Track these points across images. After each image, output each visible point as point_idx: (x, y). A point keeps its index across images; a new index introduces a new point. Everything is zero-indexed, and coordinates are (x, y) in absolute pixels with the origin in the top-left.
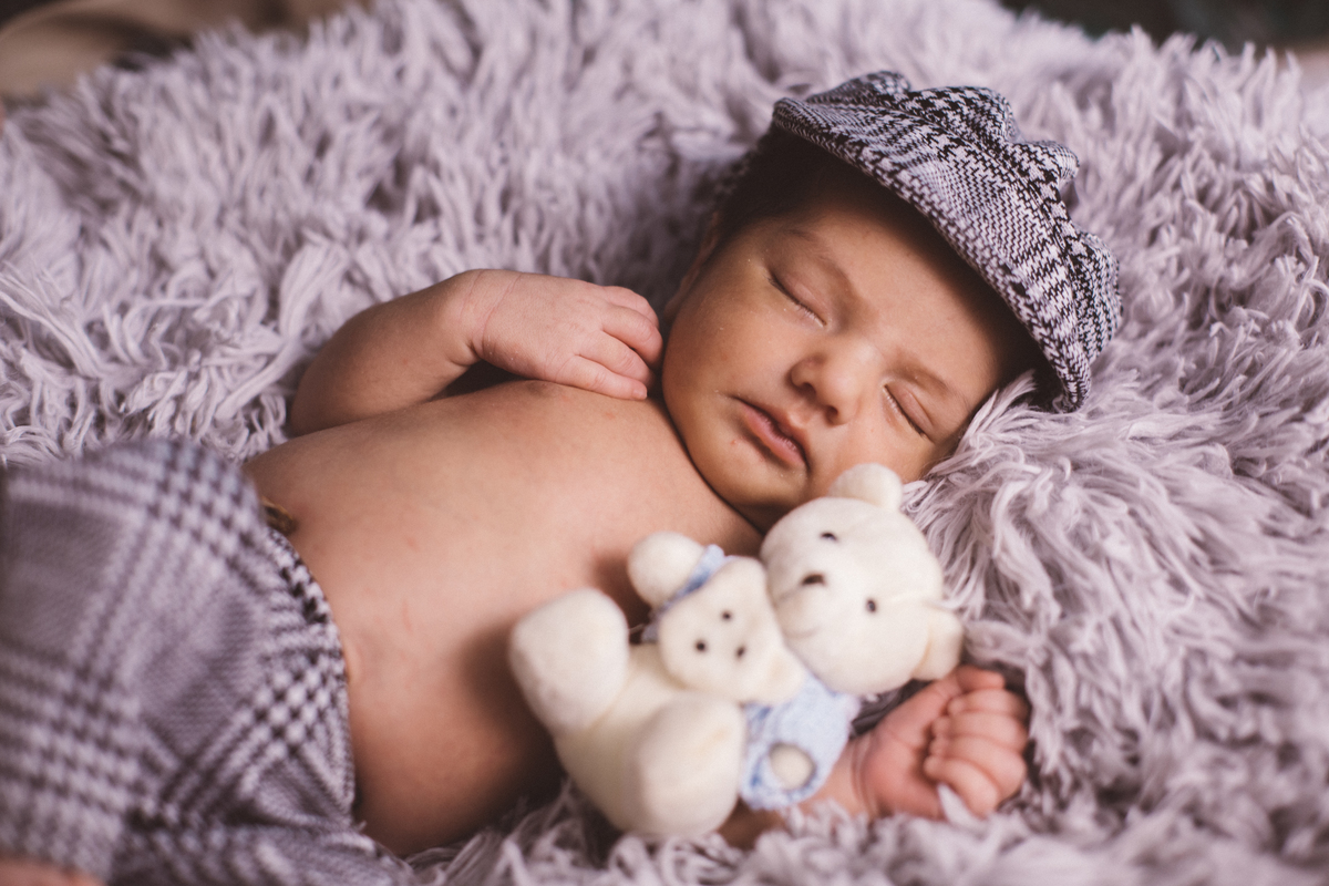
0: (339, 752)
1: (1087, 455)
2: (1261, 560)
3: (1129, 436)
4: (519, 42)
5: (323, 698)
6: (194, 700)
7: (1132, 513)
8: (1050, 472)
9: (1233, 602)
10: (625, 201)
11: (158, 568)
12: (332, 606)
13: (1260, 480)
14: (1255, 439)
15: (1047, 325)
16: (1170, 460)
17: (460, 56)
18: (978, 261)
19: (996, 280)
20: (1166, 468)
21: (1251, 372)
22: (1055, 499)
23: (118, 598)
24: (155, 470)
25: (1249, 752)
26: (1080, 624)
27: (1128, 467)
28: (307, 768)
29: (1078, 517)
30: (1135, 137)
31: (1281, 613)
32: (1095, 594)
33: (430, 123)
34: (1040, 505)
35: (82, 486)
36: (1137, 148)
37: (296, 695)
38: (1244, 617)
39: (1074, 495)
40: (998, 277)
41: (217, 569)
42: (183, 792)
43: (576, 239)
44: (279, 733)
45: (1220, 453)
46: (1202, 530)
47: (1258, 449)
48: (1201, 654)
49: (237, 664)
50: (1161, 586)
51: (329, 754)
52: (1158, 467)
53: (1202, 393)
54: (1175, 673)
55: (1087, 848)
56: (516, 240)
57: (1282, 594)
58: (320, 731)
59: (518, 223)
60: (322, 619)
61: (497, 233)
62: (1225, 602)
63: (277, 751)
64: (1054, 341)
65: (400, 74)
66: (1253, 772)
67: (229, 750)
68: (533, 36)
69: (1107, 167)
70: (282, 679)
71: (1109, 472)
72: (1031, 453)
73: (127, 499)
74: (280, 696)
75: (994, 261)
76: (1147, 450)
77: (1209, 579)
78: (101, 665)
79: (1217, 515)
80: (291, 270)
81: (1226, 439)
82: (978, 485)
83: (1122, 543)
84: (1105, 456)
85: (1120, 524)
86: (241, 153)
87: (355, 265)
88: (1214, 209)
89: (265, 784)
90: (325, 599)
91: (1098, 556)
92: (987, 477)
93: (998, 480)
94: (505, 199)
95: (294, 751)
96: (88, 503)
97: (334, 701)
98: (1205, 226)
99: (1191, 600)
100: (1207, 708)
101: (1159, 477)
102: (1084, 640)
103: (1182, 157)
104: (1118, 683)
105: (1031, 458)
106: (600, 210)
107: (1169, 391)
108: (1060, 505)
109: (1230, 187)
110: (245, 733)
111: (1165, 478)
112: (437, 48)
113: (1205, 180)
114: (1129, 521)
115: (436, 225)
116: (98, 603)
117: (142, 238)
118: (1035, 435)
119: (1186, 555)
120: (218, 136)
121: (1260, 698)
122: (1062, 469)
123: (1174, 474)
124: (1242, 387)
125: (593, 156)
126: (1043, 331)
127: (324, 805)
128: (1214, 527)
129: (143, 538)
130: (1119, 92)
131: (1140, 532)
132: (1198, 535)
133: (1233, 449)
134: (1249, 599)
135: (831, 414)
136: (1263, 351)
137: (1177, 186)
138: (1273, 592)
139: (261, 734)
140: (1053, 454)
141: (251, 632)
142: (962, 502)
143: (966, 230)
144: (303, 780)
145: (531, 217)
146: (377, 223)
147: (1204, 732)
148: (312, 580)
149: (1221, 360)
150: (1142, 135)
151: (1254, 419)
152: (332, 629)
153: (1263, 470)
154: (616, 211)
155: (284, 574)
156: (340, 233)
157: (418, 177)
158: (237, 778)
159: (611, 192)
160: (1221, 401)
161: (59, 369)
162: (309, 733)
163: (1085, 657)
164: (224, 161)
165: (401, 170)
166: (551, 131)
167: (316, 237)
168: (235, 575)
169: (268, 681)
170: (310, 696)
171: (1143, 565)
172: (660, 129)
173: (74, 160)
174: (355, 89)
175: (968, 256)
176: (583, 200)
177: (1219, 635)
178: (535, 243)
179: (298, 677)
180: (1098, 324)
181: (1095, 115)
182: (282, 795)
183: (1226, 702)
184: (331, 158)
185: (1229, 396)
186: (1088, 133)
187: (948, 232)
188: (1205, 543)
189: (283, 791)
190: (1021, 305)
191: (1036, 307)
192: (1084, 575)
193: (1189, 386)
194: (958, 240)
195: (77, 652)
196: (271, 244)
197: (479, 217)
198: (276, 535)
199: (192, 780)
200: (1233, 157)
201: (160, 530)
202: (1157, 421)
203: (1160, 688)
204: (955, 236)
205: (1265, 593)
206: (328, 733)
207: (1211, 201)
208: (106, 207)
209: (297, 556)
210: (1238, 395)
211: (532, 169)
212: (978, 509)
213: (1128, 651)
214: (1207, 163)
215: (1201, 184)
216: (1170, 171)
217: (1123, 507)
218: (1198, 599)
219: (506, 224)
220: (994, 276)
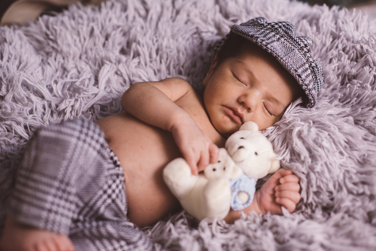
0: (124, 201)
1: (316, 119)
2: (363, 147)
3: (327, 114)
4: (159, 9)
5: (120, 187)
6: (88, 188)
7: (329, 135)
8: (307, 124)
9: (356, 158)
10: (190, 52)
11: (80, 154)
13: (361, 125)
14: (360, 115)
15: (306, 85)
16: (339, 121)
17: (143, 12)
18: (289, 68)
19: (293, 73)
20: (337, 123)
21: (358, 97)
22: (309, 131)
23: (70, 162)
24: (78, 128)
25: (362, 197)
26: (317, 164)
27: (328, 123)
28: (117, 205)
29: (315, 136)
30: (325, 34)
31: (369, 161)
32: (320, 156)
33: (136, 31)
34: (305, 132)
35: (60, 132)
36: (326, 37)
37: (114, 186)
38: (359, 162)
39: (314, 130)
40: (294, 73)
41: (95, 154)
42: (84, 212)
43: (177, 62)
44: (109, 196)
45: (351, 119)
46: (347, 139)
47: (361, 117)
48: (348, 172)
49: (100, 178)
50: (337, 154)
51: (122, 201)
52: (335, 122)
53: (345, 102)
54: (341, 177)
55: (320, 223)
56: (161, 62)
57: (369, 156)
58: (120, 196)
59: (161, 58)
60: (118, 166)
61: (156, 60)
62: (354, 158)
63: (109, 201)
64: (308, 89)
65: (127, 17)
66: (363, 203)
67: (97, 201)
68: (162, 7)
69: (318, 42)
71: (323, 124)
72: (302, 119)
73: (72, 136)
74: (110, 187)
75: (293, 69)
76: (332, 118)
77: (349, 152)
78: (66, 179)
79: (351, 135)
80: (101, 71)
81: (352, 115)
82: (288, 128)
83: (327, 143)
84: (321, 120)
85: (326, 138)
86: (85, 39)
87: (118, 70)
88: (347, 53)
89: (106, 210)
90: (119, 160)
91: (321, 146)
92: (290, 126)
93: (293, 126)
94: (157, 51)
95: (114, 201)
96: (61, 137)
97: (123, 187)
98: (345, 58)
99: (345, 157)
100: (350, 186)
101: (336, 125)
102: (318, 168)
103: (338, 39)
104: (327, 179)
105: (301, 120)
106: (183, 54)
107: (336, 102)
108: (310, 133)
109: (351, 47)
110: (101, 196)
111: (337, 125)
112: (136, 10)
113: (344, 46)
114: (328, 137)
115: (139, 58)
116: (65, 163)
117: (59, 62)
118: (302, 114)
119: (344, 146)
120: (79, 34)
121: (364, 183)
122: (310, 123)
123: (339, 124)
124: (356, 101)
125: (180, 39)
126: (305, 87)
127: (120, 215)
128: (350, 138)
129: (76, 146)
130: (321, 21)
131: (331, 140)
132: (346, 140)
133: (354, 117)
134: (360, 157)
135: (249, 110)
136: (361, 91)
137: (337, 47)
138: (366, 155)
139: (105, 197)
140: (307, 119)
141: (103, 170)
142: (283, 132)
143: (285, 60)
144: (116, 208)
145: (165, 56)
146: (124, 58)
147: (350, 192)
148: (115, 156)
149: (350, 94)
150: (327, 33)
151: (360, 110)
152: (121, 169)
153: (362, 123)
154: (187, 55)
156: (114, 61)
157: (134, 45)
158: (99, 208)
159: (186, 49)
160: (350, 105)
161: (40, 99)
162: (117, 196)
163: (318, 172)
164: (80, 41)
165: (129, 44)
166: (169, 33)
167: (108, 62)
168: (100, 155)
169: (107, 183)
170: (117, 186)
171: (332, 148)
172: (198, 32)
173: (38, 41)
174: (115, 21)
175: (286, 67)
176: (178, 51)
177: (353, 167)
178: (166, 63)
179: (114, 181)
181: (314, 28)
182: (110, 212)
183: (355, 184)
184: (110, 40)
185: (352, 103)
186: (313, 33)
187: (281, 61)
188: (348, 142)
189: (110, 211)
190: (300, 80)
191: (304, 81)
192: (317, 151)
193: (341, 100)
194: (283, 63)
195: (60, 176)
196: (95, 64)
197: (150, 57)
199: (87, 209)
200: (352, 40)
201: (80, 143)
202: (334, 110)
203: (338, 180)
204: (282, 62)
205: (364, 155)
206: (122, 196)
207: (346, 51)
208: (48, 54)
209: (111, 149)
210: (355, 103)
211: (165, 43)
212: (288, 134)
213: (330, 171)
214: (345, 41)
215: (343, 47)
216: (335, 43)
217: (327, 133)
218: (347, 157)
219: (158, 58)
220: (293, 72)
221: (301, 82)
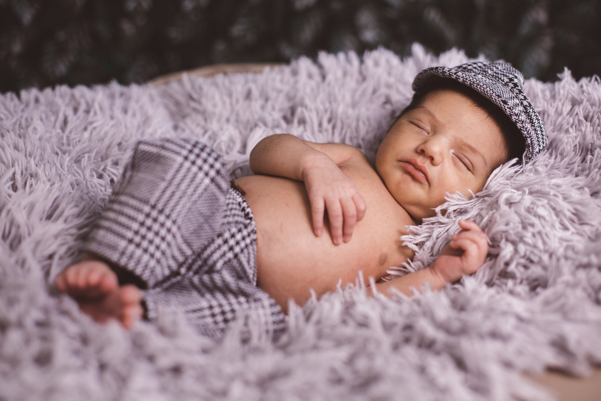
0: (252, 263)
3: (551, 184)
4: (339, 74)
5: (248, 241)
7: (548, 203)
8: (520, 192)
9: (586, 234)
10: (374, 124)
12: (254, 216)
15: (516, 115)
18: (489, 94)
20: (563, 191)
22: (522, 198)
26: (527, 233)
28: (241, 264)
29: (530, 204)
30: (563, 101)
32: (533, 225)
34: (516, 199)
36: (563, 105)
37: (239, 237)
39: (529, 198)
40: (497, 99)
42: (195, 267)
43: (355, 134)
44: (231, 249)
45: (587, 191)
46: (576, 209)
48: (572, 246)
50: (558, 225)
51: (248, 262)
52: (559, 190)
54: (562, 250)
56: (333, 133)
58: (246, 251)
59: (334, 127)
61: (327, 130)
62: (583, 233)
63: (230, 255)
64: (520, 121)
65: (296, 82)
67: (213, 253)
68: (345, 74)
69: (552, 111)
70: (234, 230)
71: (543, 193)
74: (233, 236)
75: (494, 94)
77: (577, 226)
79: (581, 204)
81: (589, 186)
82: (493, 199)
83: (544, 211)
84: (542, 188)
85: (543, 206)
89: (225, 267)
90: (252, 213)
91: (535, 215)
92: (496, 196)
93: (500, 195)
94: (330, 121)
95: (236, 256)
97: (251, 243)
98: (586, 127)
99: (570, 233)
101: (560, 193)
102: (528, 237)
103: (579, 105)
105: (513, 188)
106: (364, 123)
108: (523, 200)
110: (219, 247)
111: (563, 194)
112: (310, 76)
113: (587, 112)
114: (547, 205)
115: (305, 127)
119: (569, 218)
122: (525, 192)
123: (566, 192)
126: (515, 117)
128: (579, 207)
131: (551, 209)
132: (574, 211)
133: (591, 189)
134: (592, 233)
135: (432, 160)
139: (225, 248)
140: (522, 187)
143: (483, 86)
148: (248, 207)
150: (566, 100)
152: (254, 223)
154: (370, 125)
155: (239, 204)
157: (299, 111)
158: (215, 263)
159: (368, 119)
162: (242, 251)
165: (293, 111)
166: (348, 98)
167: (262, 125)
169: (229, 230)
174: (278, 85)
175: (485, 94)
176: (358, 120)
178: (340, 134)
179: (240, 231)
180: (538, 138)
184: (270, 103)
191: (511, 108)
196: (246, 128)
197: (320, 125)
198: (238, 192)
199: (199, 263)
201: (187, 164)
206: (249, 253)
207: (589, 119)
209: (244, 199)
211: (341, 109)
213: (544, 243)
214: (589, 107)
215: (586, 114)
216: (574, 110)
217: (546, 201)
218: (573, 233)
219: (330, 127)
220: (495, 99)
221: (508, 110)
